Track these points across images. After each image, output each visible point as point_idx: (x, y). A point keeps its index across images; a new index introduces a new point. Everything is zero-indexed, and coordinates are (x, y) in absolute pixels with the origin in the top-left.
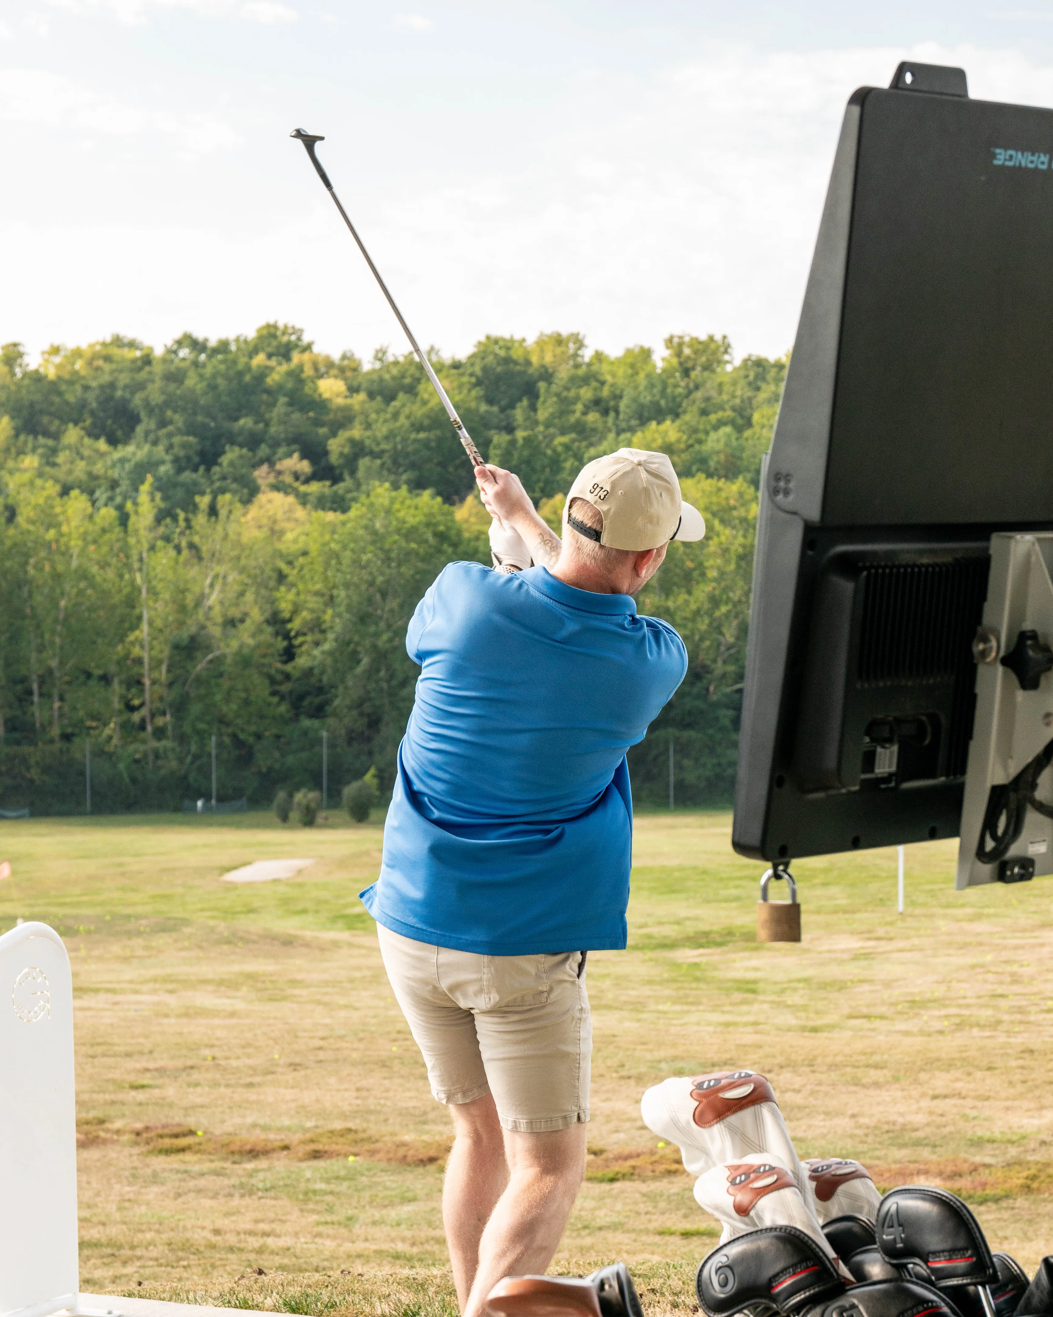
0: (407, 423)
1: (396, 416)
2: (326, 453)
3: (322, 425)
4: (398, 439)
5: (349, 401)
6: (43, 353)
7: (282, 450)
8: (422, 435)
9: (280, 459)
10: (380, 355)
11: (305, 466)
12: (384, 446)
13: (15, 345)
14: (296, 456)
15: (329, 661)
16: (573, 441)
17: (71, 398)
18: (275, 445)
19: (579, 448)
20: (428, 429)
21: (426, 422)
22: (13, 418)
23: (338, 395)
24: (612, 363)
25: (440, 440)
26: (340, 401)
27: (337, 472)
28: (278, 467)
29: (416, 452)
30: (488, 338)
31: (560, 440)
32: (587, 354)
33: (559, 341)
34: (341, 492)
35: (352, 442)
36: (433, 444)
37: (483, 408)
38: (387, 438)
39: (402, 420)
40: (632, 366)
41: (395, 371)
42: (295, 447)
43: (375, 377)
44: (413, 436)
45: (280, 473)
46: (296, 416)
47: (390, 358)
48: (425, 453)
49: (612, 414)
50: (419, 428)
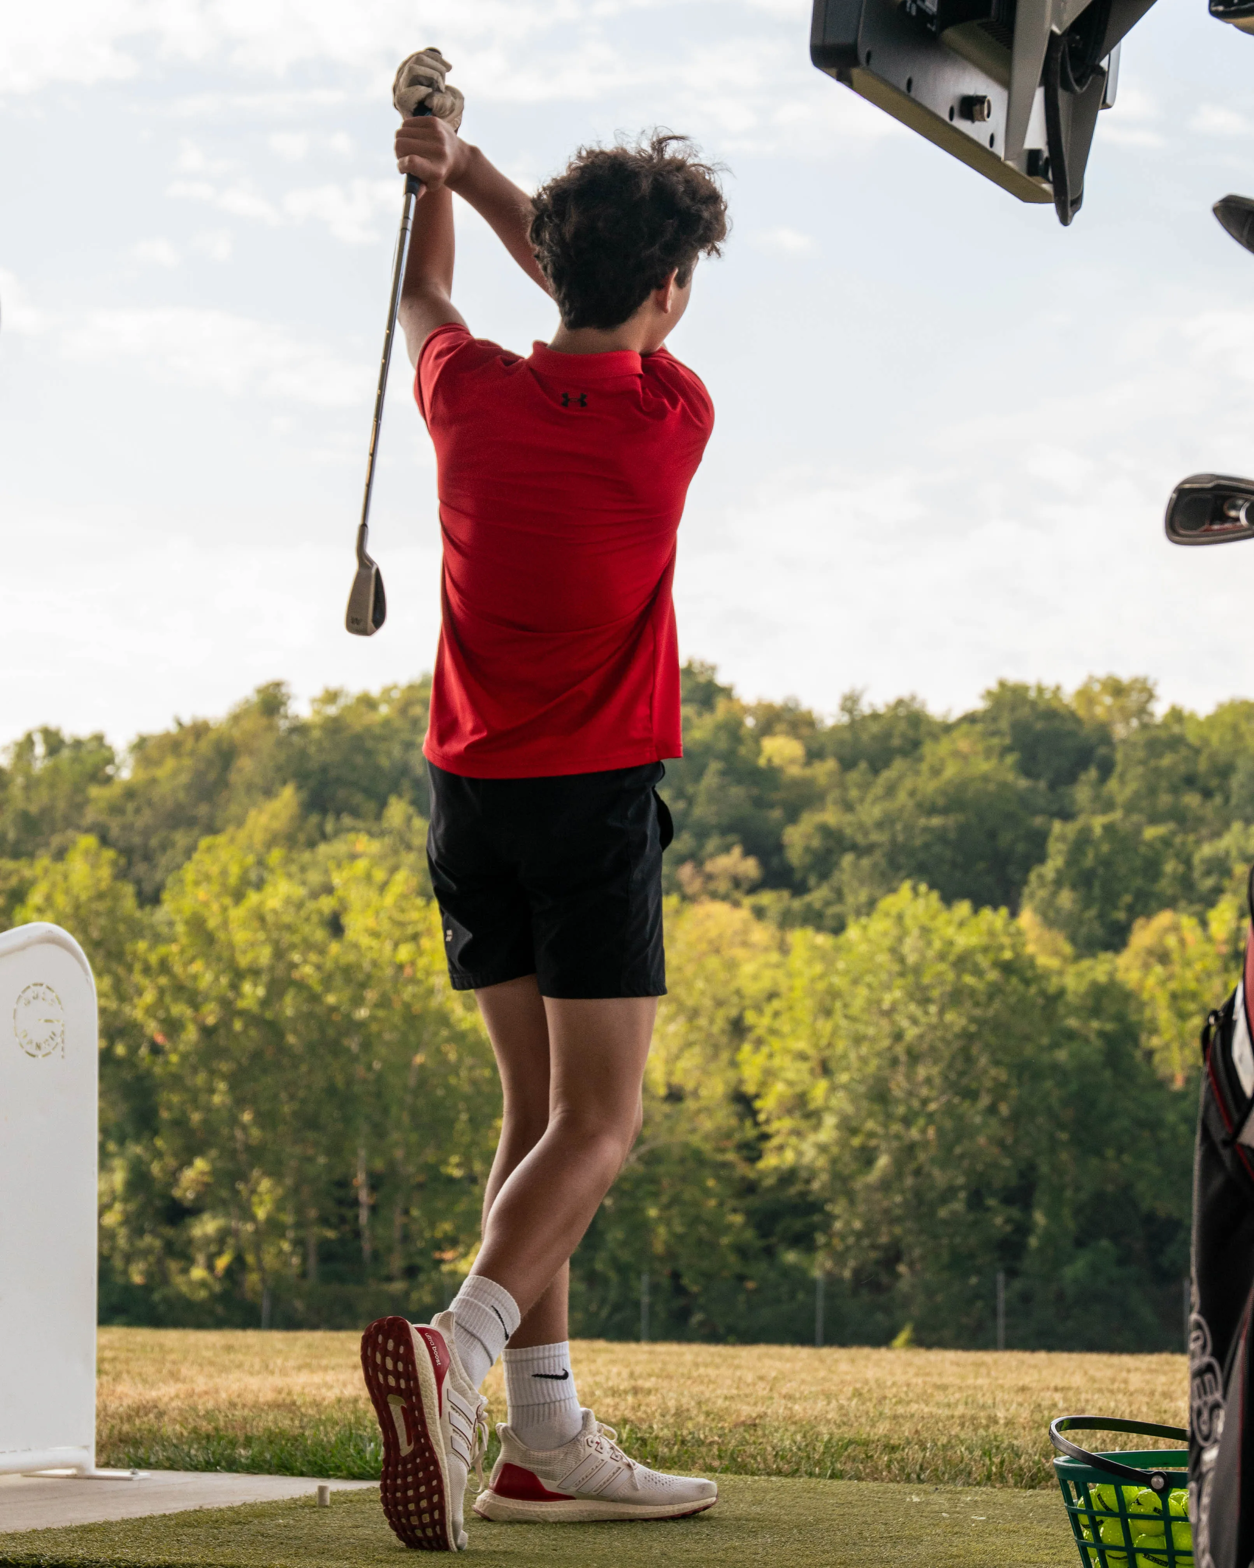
0: (910, 803)
1: (891, 791)
2: (780, 848)
3: (772, 806)
4: (899, 827)
5: (808, 772)
6: (314, 701)
7: (712, 844)
8: (936, 821)
9: (712, 856)
10: (849, 704)
11: (750, 867)
12: (876, 837)
13: (278, 685)
14: (737, 851)
15: (822, 1162)
16: (1173, 834)
17: (384, 762)
18: (702, 834)
19: (1183, 844)
20: (944, 811)
21: (941, 802)
22: (299, 788)
23: (792, 761)
24: (1200, 724)
25: (963, 830)
26: (795, 771)
27: (798, 876)
28: (710, 867)
29: (927, 846)
30: (1002, 685)
31: (1151, 833)
32: (1160, 710)
33: (1117, 689)
34: (817, 905)
35: (825, 831)
36: (952, 836)
37: (1023, 783)
38: (880, 825)
39: (902, 797)
40: (1235, 728)
41: (875, 728)
42: (731, 838)
43: (847, 736)
44: (923, 821)
45: (710, 877)
46: (737, 792)
47: (865, 708)
48: (937, 849)
49: (1218, 800)
50: (932, 810)
